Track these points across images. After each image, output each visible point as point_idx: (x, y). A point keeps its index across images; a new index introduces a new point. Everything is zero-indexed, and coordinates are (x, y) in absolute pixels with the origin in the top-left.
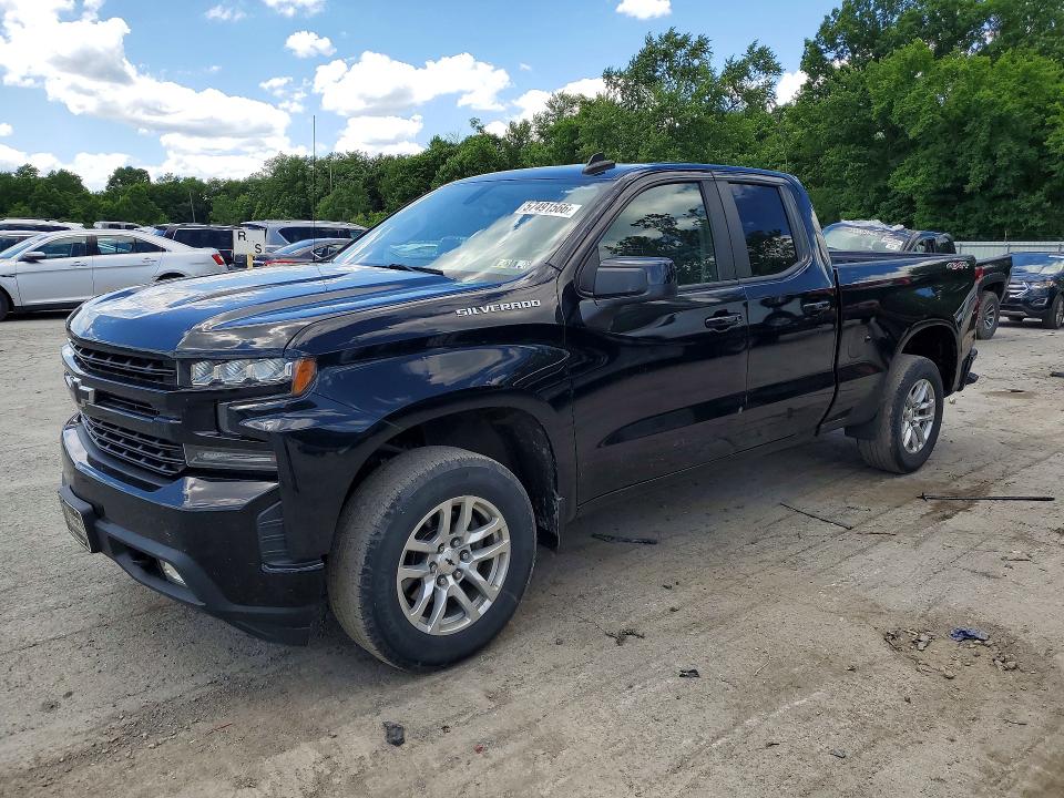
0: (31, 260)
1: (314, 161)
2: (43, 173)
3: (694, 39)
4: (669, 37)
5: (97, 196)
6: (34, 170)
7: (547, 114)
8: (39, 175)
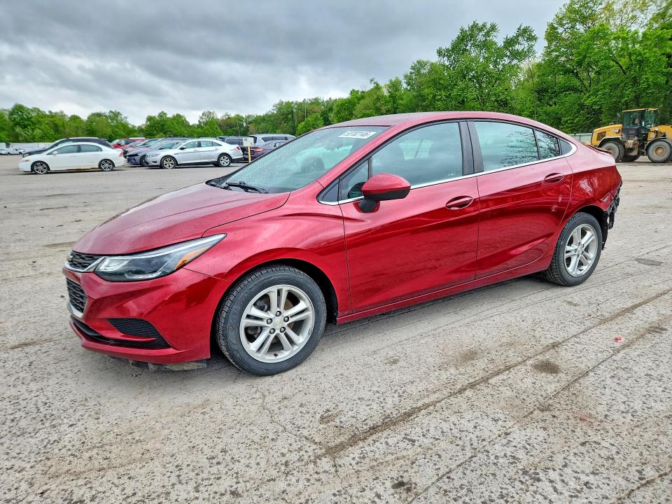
0: (182, 149)
1: (296, 103)
2: (170, 115)
3: (488, 26)
4: (475, 26)
5: (193, 126)
6: (165, 114)
7: (411, 73)
8: (168, 116)
